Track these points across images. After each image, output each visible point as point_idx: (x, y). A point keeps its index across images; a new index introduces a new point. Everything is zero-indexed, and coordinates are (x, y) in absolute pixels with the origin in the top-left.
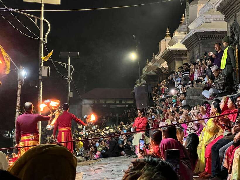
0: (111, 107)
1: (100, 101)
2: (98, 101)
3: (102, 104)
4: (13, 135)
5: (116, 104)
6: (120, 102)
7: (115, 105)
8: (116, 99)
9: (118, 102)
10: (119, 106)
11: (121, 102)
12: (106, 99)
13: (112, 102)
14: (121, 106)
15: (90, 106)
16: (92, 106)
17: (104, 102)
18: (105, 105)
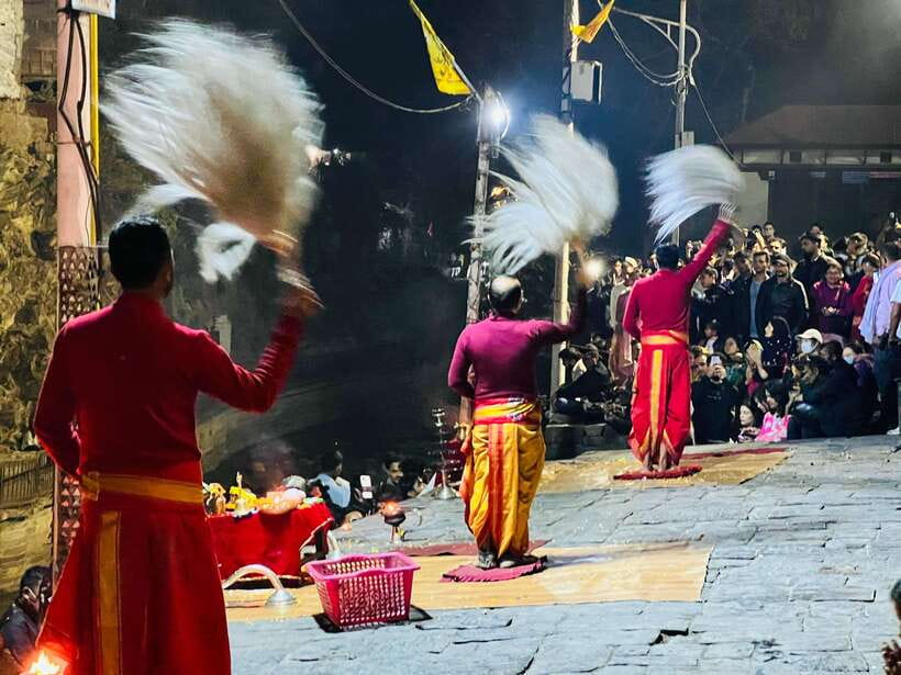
0: (847, 177)
1: (804, 155)
2: (796, 157)
3: (812, 168)
5: (864, 167)
6: (882, 160)
7: (861, 170)
8: (868, 148)
9: (876, 160)
10: (876, 175)
11: (886, 157)
12: (828, 148)
13: (852, 160)
14: (886, 175)
15: (764, 177)
16: (772, 173)
17: (817, 162)
18: (821, 170)
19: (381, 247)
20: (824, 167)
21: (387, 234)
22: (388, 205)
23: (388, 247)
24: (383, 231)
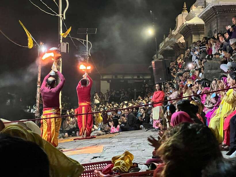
0: (129, 82)
1: (118, 76)
2: (116, 77)
3: (120, 79)
4: (34, 110)
5: (133, 79)
6: (137, 77)
8: (134, 74)
9: (136, 77)
10: (136, 81)
11: (138, 77)
12: (124, 74)
13: (130, 77)
14: (139, 81)
15: (108, 82)
16: (110, 81)
17: (121, 78)
18: (122, 80)
19: (7, 104)
20: (123, 79)
21: (9, 101)
22: (9, 93)
23: (9, 104)
24: (7, 100)
